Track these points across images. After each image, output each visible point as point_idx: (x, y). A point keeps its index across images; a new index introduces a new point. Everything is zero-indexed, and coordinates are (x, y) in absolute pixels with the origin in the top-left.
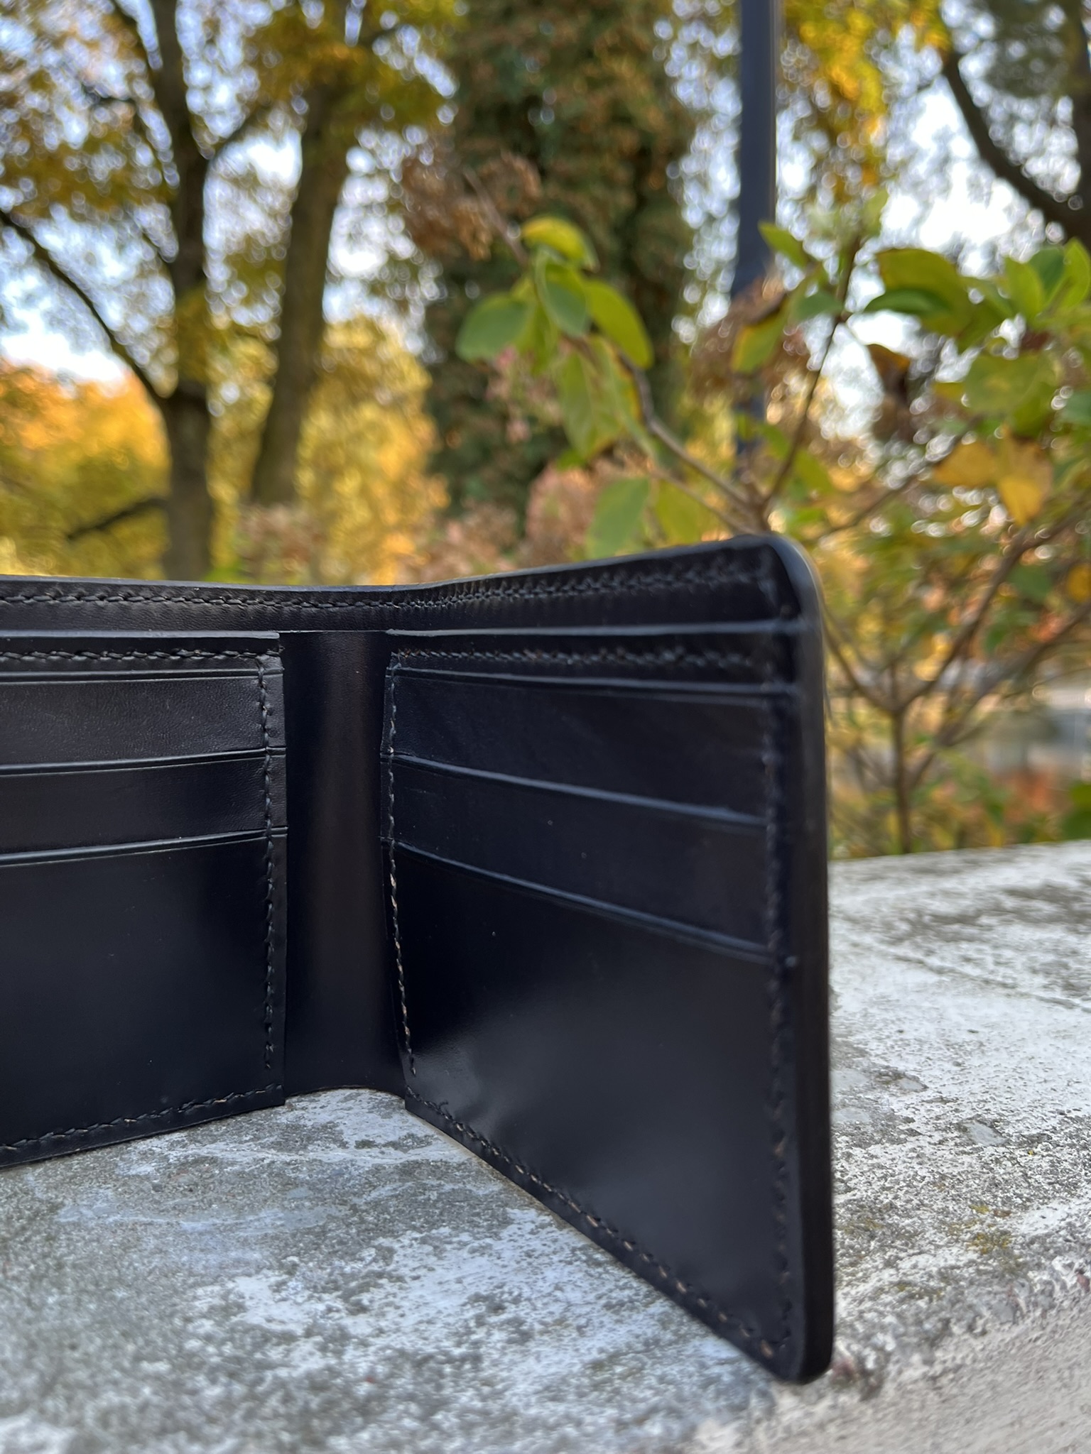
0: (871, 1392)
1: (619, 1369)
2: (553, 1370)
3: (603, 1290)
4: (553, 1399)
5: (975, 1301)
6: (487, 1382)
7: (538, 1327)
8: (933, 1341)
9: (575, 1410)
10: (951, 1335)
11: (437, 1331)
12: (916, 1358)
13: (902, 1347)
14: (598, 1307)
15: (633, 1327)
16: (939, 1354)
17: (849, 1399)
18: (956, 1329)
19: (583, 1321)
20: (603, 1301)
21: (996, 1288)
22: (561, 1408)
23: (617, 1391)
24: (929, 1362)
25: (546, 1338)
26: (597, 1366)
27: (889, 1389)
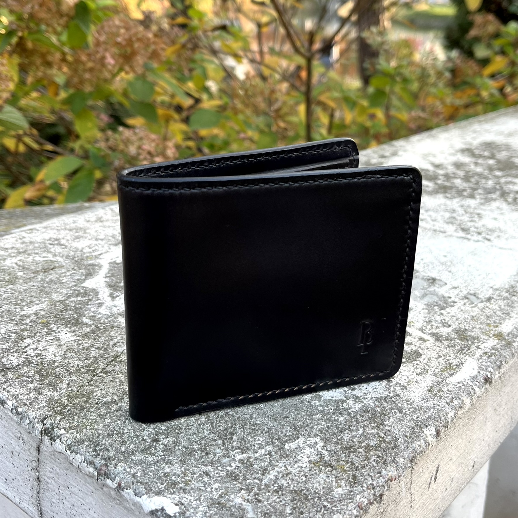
0: (490, 383)
1: (436, 390)
2: (420, 394)
3: (412, 371)
4: (427, 401)
5: (505, 354)
6: (407, 401)
7: (405, 384)
8: (499, 367)
9: (435, 402)
10: (503, 364)
11: (381, 391)
12: (497, 372)
13: (494, 370)
15: (429, 379)
16: (501, 370)
17: (487, 386)
18: (503, 363)
19: (415, 380)
20: (415, 373)
21: (508, 350)
23: (440, 396)
24: (499, 373)
25: (410, 386)
27: (493, 381)
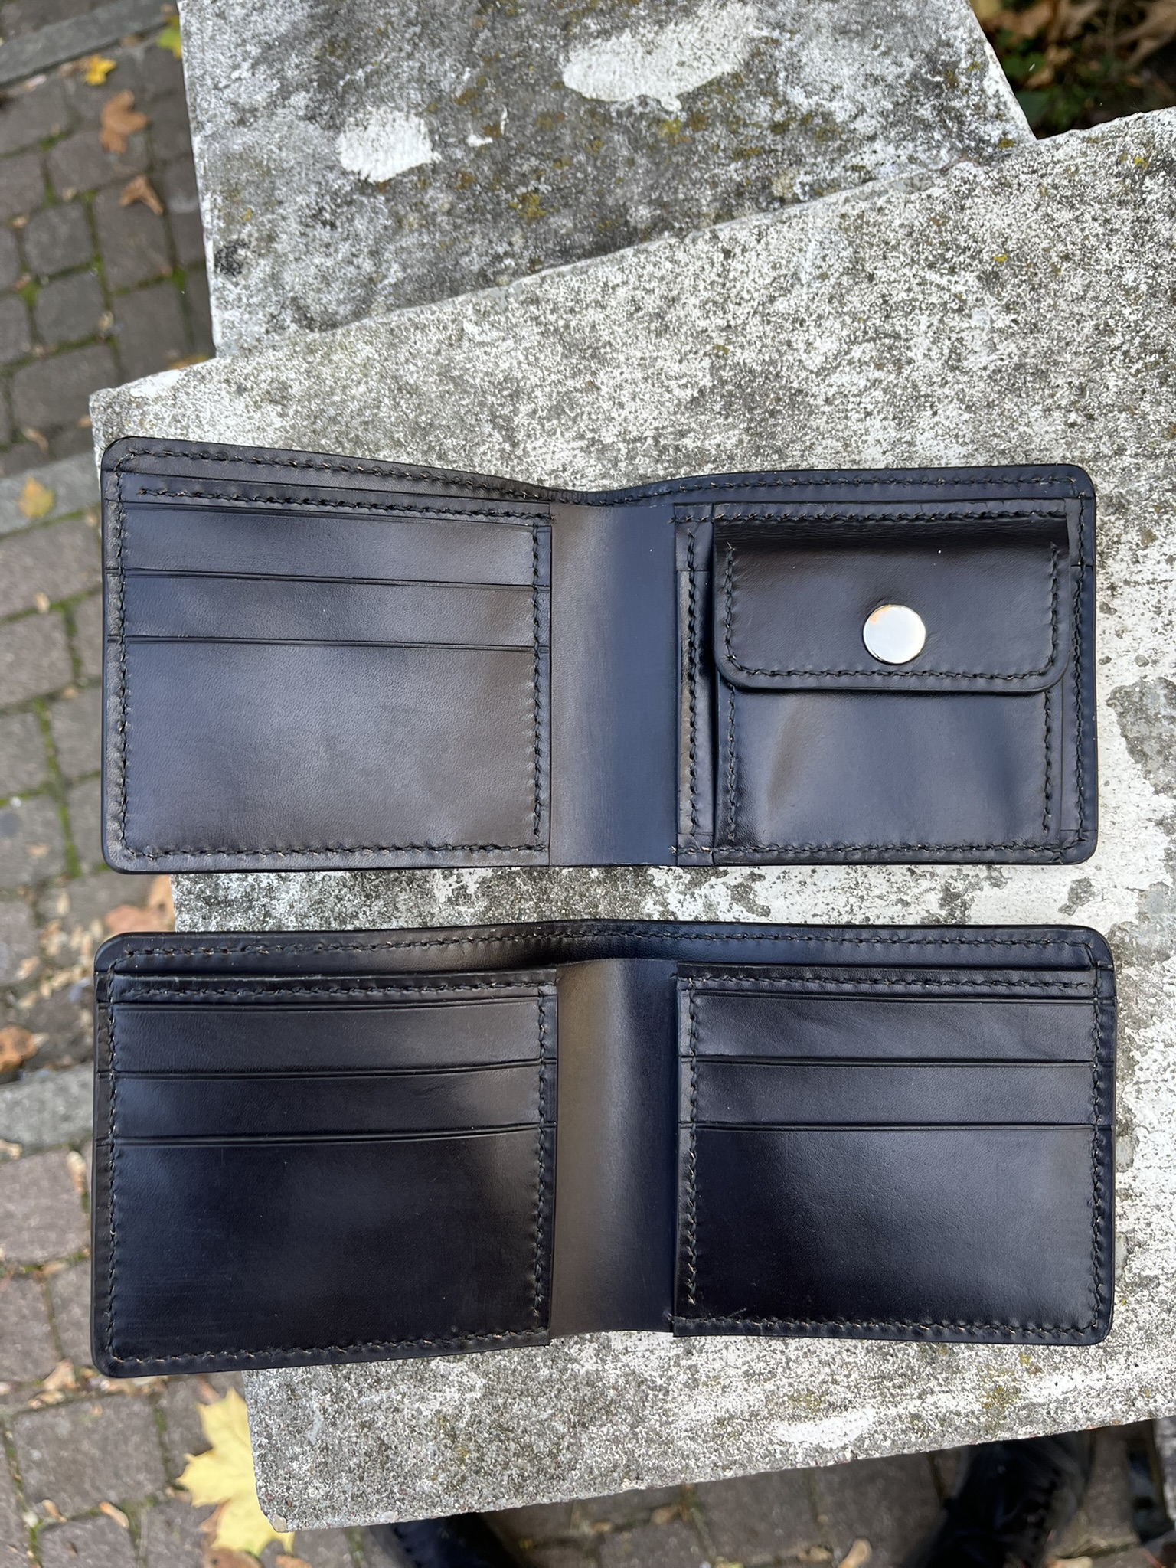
1: (730, 1429)
2: (700, 1416)
3: (748, 1358)
4: (691, 1439)
6: (666, 1413)
7: (704, 1378)
9: (699, 1451)
11: (654, 1362)
14: (740, 1372)
15: (751, 1398)
19: (727, 1382)
20: (745, 1368)
22: (693, 1445)
23: (722, 1445)
25: (704, 1389)
26: (720, 1421)
